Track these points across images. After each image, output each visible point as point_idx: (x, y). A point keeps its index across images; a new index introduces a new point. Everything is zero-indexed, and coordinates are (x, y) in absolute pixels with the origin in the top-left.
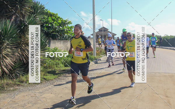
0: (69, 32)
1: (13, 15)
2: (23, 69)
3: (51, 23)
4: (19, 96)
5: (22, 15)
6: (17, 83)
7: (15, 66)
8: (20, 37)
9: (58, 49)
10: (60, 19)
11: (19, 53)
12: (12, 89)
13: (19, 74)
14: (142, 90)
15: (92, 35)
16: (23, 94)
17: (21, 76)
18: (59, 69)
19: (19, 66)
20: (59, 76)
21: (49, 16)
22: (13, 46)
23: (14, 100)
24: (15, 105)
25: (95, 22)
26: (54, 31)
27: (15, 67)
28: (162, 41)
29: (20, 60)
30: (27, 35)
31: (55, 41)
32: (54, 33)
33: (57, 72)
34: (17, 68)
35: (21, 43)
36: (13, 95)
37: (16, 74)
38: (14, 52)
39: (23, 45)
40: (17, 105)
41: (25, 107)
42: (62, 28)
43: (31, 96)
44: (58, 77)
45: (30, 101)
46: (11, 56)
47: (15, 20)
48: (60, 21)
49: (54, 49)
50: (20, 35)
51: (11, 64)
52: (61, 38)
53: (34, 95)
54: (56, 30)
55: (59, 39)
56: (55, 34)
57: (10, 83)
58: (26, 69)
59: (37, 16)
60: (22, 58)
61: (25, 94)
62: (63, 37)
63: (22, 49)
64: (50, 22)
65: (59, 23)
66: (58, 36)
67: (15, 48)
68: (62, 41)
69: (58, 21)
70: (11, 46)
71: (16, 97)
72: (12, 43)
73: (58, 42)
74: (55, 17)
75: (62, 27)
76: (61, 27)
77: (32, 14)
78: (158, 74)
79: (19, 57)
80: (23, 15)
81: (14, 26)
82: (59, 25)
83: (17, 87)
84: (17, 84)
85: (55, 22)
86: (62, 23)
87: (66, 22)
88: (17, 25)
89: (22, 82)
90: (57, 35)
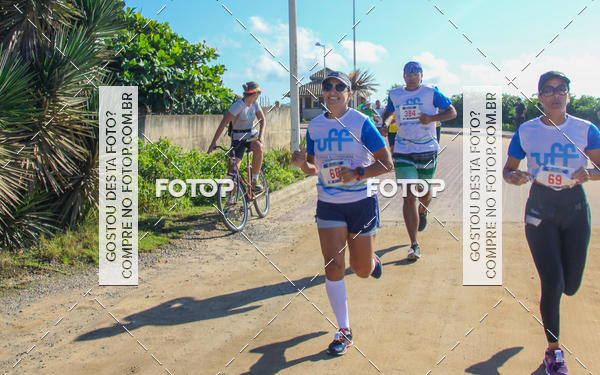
0: (207, 85)
1: (12, 29)
2: (49, 213)
3: (146, 57)
4: (35, 306)
5: (46, 28)
6: (31, 264)
7: (24, 206)
8: (39, 105)
9: (172, 144)
10: (176, 43)
11: (35, 160)
12: (11, 283)
13: (36, 231)
14: (454, 280)
15: (288, 95)
16: (47, 301)
17: (42, 237)
18: (174, 213)
19: (38, 203)
20: (173, 238)
21: (140, 33)
22: (12, 135)
23: (17, 322)
24: (20, 341)
25: (296, 51)
26: (157, 83)
27: (24, 209)
28: (523, 115)
29: (39, 183)
30: (62, 98)
31: (161, 117)
32: (157, 90)
33: (167, 225)
34: (30, 211)
35: (41, 125)
36: (14, 305)
37: (25, 232)
38: (16, 157)
39: (50, 133)
40: (30, 338)
41: (55, 346)
42: (182, 72)
43: (79, 308)
44: (171, 241)
45: (75, 325)
46: (8, 172)
47: (22, 47)
48: (177, 50)
49: (158, 143)
50: (38, 96)
51: (8, 197)
52: (180, 106)
53: (88, 305)
54: (162, 79)
55: (176, 112)
56: (161, 92)
57: (6, 264)
58: (59, 213)
59: (96, 31)
60: (45, 176)
61: (58, 302)
62: (189, 104)
63: (44, 147)
64: (144, 52)
65: (173, 56)
66: (171, 102)
67: (21, 141)
68: (184, 118)
69: (171, 46)
70: (7, 134)
71: (27, 312)
72: (9, 127)
73: (171, 120)
74: (161, 36)
75: (182, 68)
76: (179, 70)
77: (78, 26)
78: (511, 226)
79: (36, 173)
80: (49, 27)
81: (17, 67)
82: (173, 62)
83: (29, 278)
84: (28, 267)
85: (161, 53)
86: (185, 54)
87: (199, 51)
88: (29, 63)
89: (47, 259)
90: (168, 97)
